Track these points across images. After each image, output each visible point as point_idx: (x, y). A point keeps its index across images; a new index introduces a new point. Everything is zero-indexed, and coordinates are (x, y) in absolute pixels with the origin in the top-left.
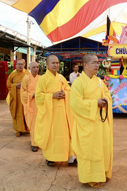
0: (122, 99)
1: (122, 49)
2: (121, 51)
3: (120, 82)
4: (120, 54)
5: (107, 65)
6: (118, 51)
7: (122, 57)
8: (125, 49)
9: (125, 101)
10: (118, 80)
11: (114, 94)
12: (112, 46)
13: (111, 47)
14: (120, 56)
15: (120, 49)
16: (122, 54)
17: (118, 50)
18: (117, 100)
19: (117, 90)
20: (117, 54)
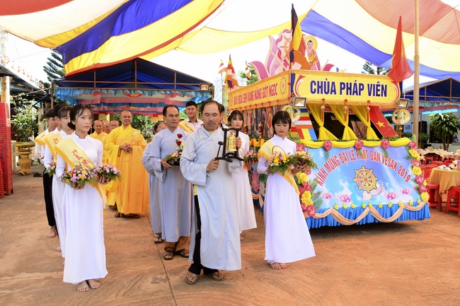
0: (336, 194)
1: (322, 82)
2: (321, 87)
3: (326, 156)
4: (318, 93)
6: (315, 87)
7: (323, 100)
8: (328, 82)
9: (343, 199)
10: (321, 152)
11: (319, 183)
12: (303, 75)
13: (301, 77)
14: (318, 97)
15: (318, 82)
16: (322, 93)
17: (315, 84)
18: (327, 198)
19: (323, 175)
20: (313, 93)
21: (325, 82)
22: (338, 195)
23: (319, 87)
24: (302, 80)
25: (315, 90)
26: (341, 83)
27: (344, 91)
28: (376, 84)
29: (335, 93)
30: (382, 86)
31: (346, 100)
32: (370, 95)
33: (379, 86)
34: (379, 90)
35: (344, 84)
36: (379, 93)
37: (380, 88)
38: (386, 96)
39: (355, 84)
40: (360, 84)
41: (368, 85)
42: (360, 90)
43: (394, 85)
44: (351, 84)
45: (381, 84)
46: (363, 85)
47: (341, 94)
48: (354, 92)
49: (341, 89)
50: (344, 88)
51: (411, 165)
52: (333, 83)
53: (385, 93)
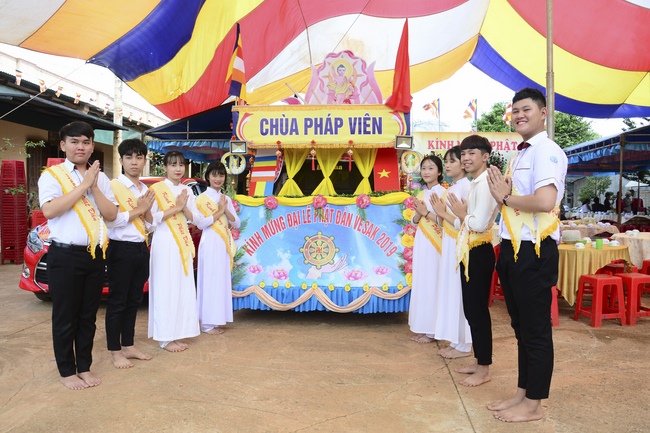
0: (268, 267)
1: (277, 120)
2: (276, 126)
3: (268, 217)
4: (272, 133)
5: (235, 167)
6: (267, 127)
7: (279, 143)
8: (287, 120)
9: (277, 274)
10: (262, 212)
11: (248, 251)
12: (250, 113)
13: (247, 115)
14: (270, 140)
15: (272, 120)
16: (277, 134)
17: (267, 123)
18: (254, 272)
19: (255, 242)
20: (263, 134)
21: (282, 120)
22: (270, 269)
23: (272, 126)
24: (248, 119)
25: (267, 130)
26: (306, 120)
27: (311, 130)
28: (363, 117)
29: (297, 133)
30: (374, 119)
31: (313, 142)
32: (353, 132)
33: (369, 119)
34: (369, 126)
35: (310, 120)
36: (369, 129)
37: (370, 122)
38: (380, 132)
39: (329, 120)
40: (336, 119)
41: (350, 119)
42: (337, 126)
43: (394, 117)
44: (321, 119)
45: (371, 117)
46: (341, 120)
47: (306, 133)
48: (327, 130)
49: (306, 127)
50: (311, 126)
51: (401, 232)
52: (294, 120)
53: (378, 127)
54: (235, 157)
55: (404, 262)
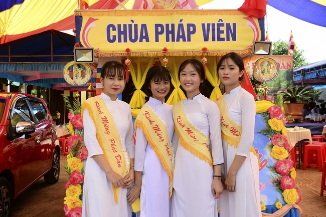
1: (125, 26)
2: (125, 33)
4: (120, 41)
5: (80, 78)
6: (114, 33)
7: (128, 50)
8: (136, 26)
12: (95, 18)
13: (91, 20)
14: (119, 48)
15: (119, 26)
16: (125, 41)
17: (114, 29)
20: (110, 41)
21: (130, 26)
23: (120, 33)
24: (92, 25)
25: (114, 37)
26: (157, 26)
27: (162, 37)
28: (216, 22)
29: (148, 40)
30: (228, 25)
31: (165, 50)
32: (206, 39)
33: (223, 25)
34: (223, 32)
35: (161, 26)
36: (223, 36)
37: (224, 28)
38: (234, 39)
39: (181, 26)
40: (189, 25)
41: (203, 25)
42: (189, 33)
43: (248, 23)
44: (173, 25)
45: (225, 22)
46: (194, 26)
47: (157, 40)
48: (179, 37)
49: (157, 34)
50: (162, 33)
51: (270, 143)
52: (144, 26)
53: (232, 33)
54: (79, 66)
55: (276, 176)
